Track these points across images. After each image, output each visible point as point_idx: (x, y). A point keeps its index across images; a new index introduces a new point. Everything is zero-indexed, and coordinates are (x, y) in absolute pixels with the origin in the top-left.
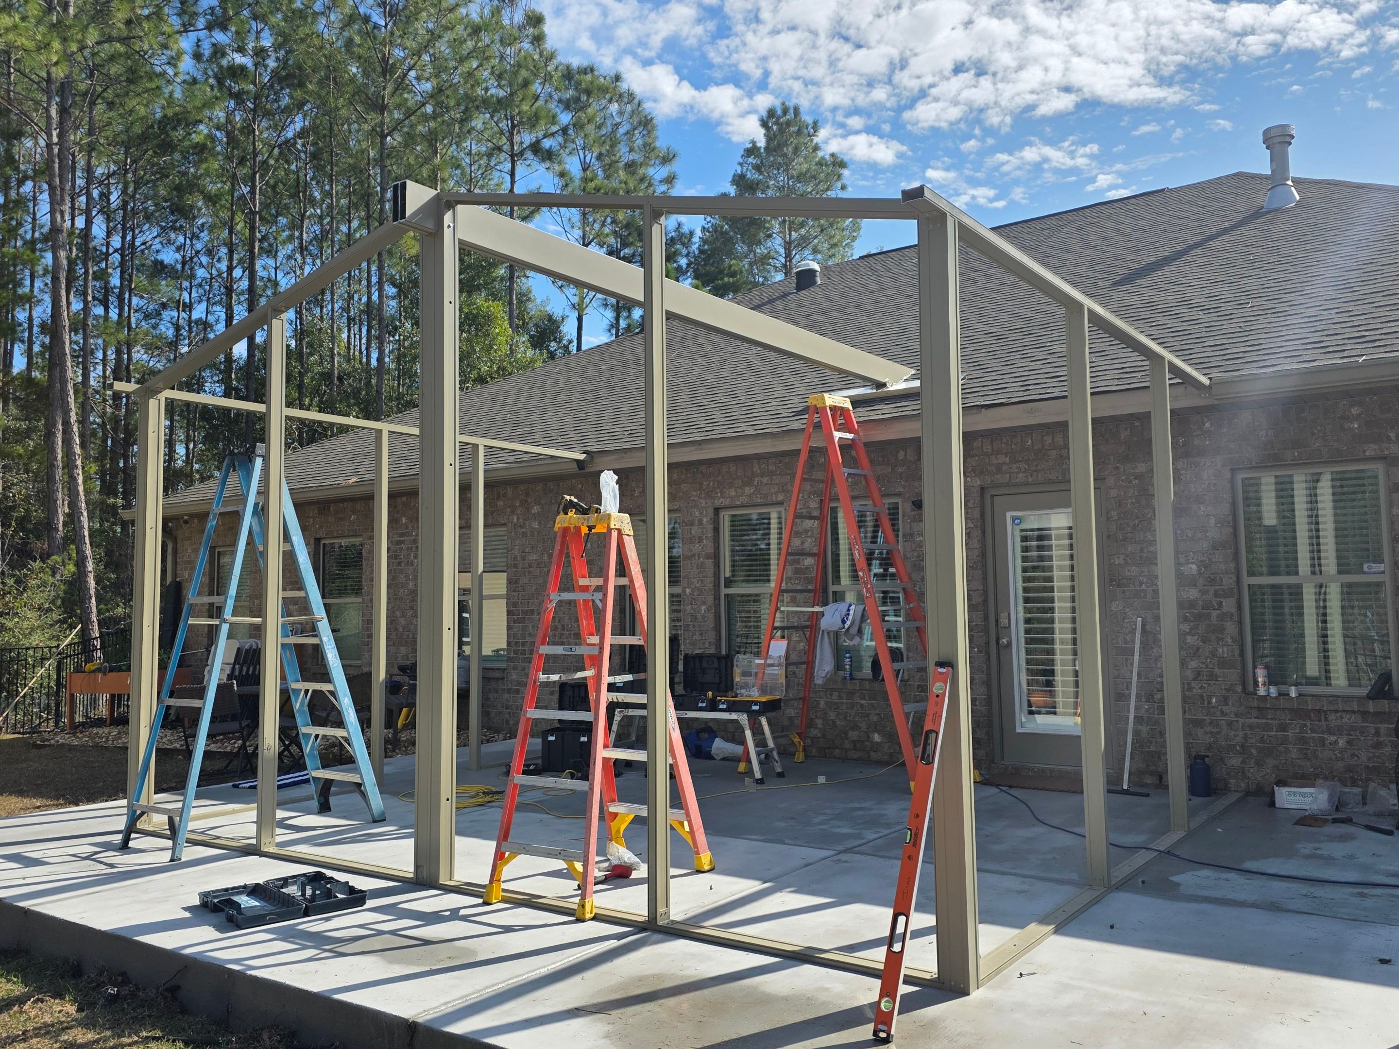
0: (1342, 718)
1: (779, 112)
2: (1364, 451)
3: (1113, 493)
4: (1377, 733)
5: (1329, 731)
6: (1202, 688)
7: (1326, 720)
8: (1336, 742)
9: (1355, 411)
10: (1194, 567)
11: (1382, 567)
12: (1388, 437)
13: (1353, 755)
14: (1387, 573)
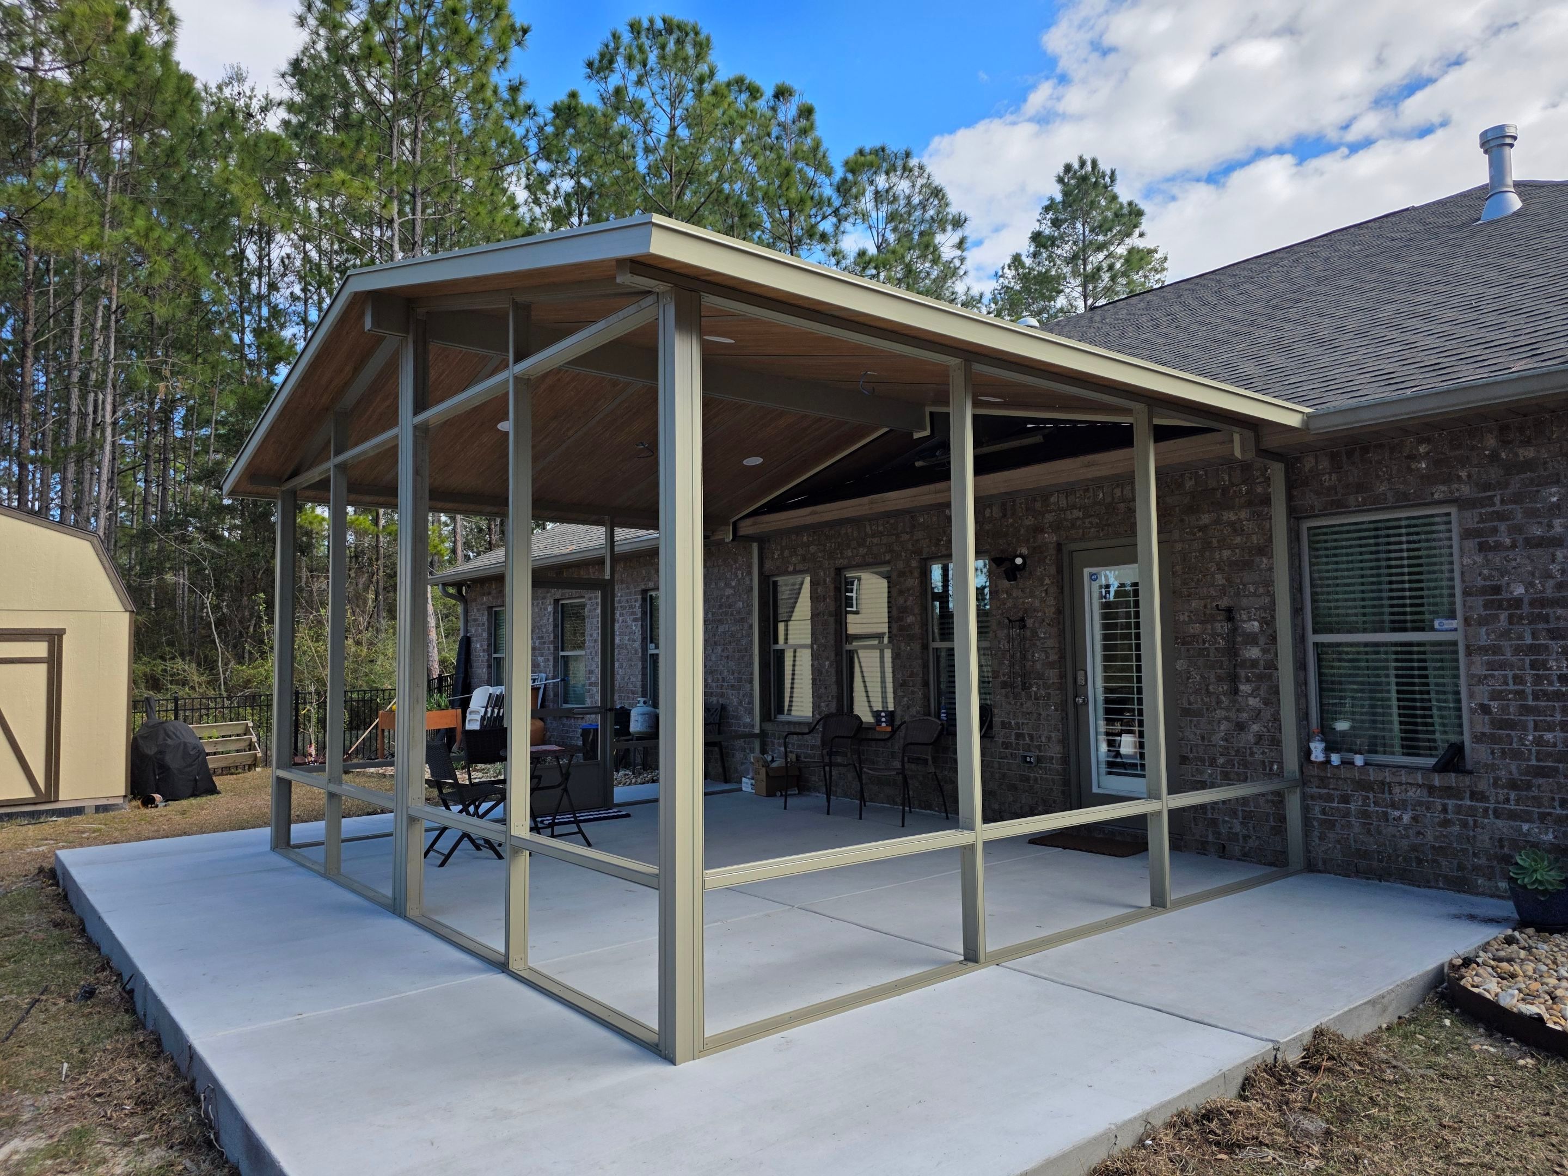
0: (1407, 791)
1: (1076, 166)
2: (1432, 494)
3: (1178, 547)
4: (1445, 810)
5: (1393, 806)
6: (1264, 753)
7: (1390, 793)
8: (1400, 818)
9: (1422, 449)
10: (1256, 624)
11: (1454, 624)
12: (1459, 477)
13: (1419, 833)
14: (1460, 631)
